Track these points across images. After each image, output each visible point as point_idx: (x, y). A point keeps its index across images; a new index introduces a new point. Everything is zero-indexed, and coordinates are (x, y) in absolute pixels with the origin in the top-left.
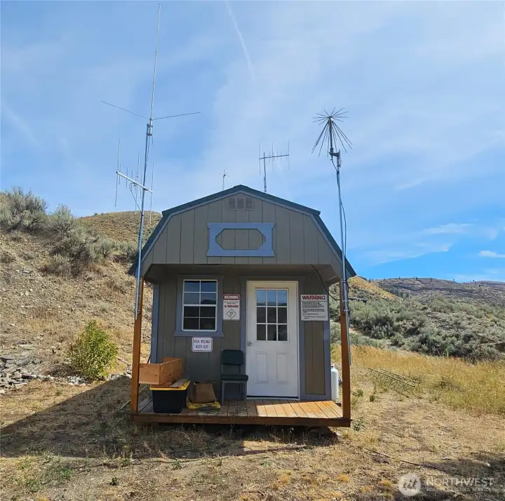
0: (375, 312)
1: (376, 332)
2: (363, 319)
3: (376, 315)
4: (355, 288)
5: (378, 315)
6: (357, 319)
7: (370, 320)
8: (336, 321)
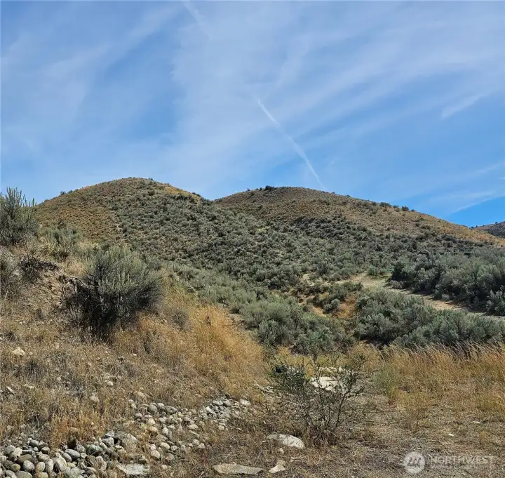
0: (491, 266)
1: (496, 302)
2: (465, 283)
3: (493, 272)
4: (448, 240)
5: (497, 270)
6: (455, 282)
7: (481, 282)
8: (415, 292)
